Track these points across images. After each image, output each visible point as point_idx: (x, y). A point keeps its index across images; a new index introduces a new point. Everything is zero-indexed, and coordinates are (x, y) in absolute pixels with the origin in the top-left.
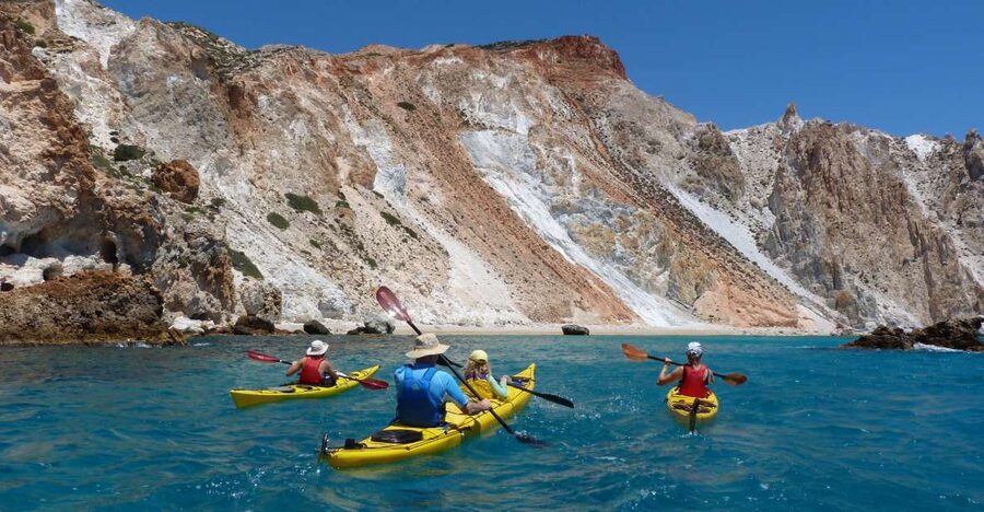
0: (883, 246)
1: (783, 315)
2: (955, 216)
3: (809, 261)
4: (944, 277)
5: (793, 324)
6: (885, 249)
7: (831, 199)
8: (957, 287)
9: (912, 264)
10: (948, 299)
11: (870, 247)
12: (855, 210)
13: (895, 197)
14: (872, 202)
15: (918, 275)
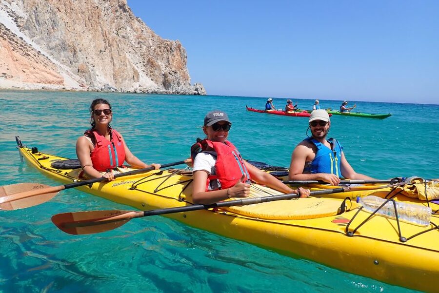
0: (91, 40)
1: (55, 76)
2: (115, 32)
3: (58, 42)
4: (120, 61)
5: (61, 82)
6: (92, 43)
7: (60, 7)
8: (125, 68)
9: (104, 53)
10: (122, 74)
11: (84, 40)
12: (74, 16)
13: (95, 14)
14: (82, 13)
15: (108, 60)
